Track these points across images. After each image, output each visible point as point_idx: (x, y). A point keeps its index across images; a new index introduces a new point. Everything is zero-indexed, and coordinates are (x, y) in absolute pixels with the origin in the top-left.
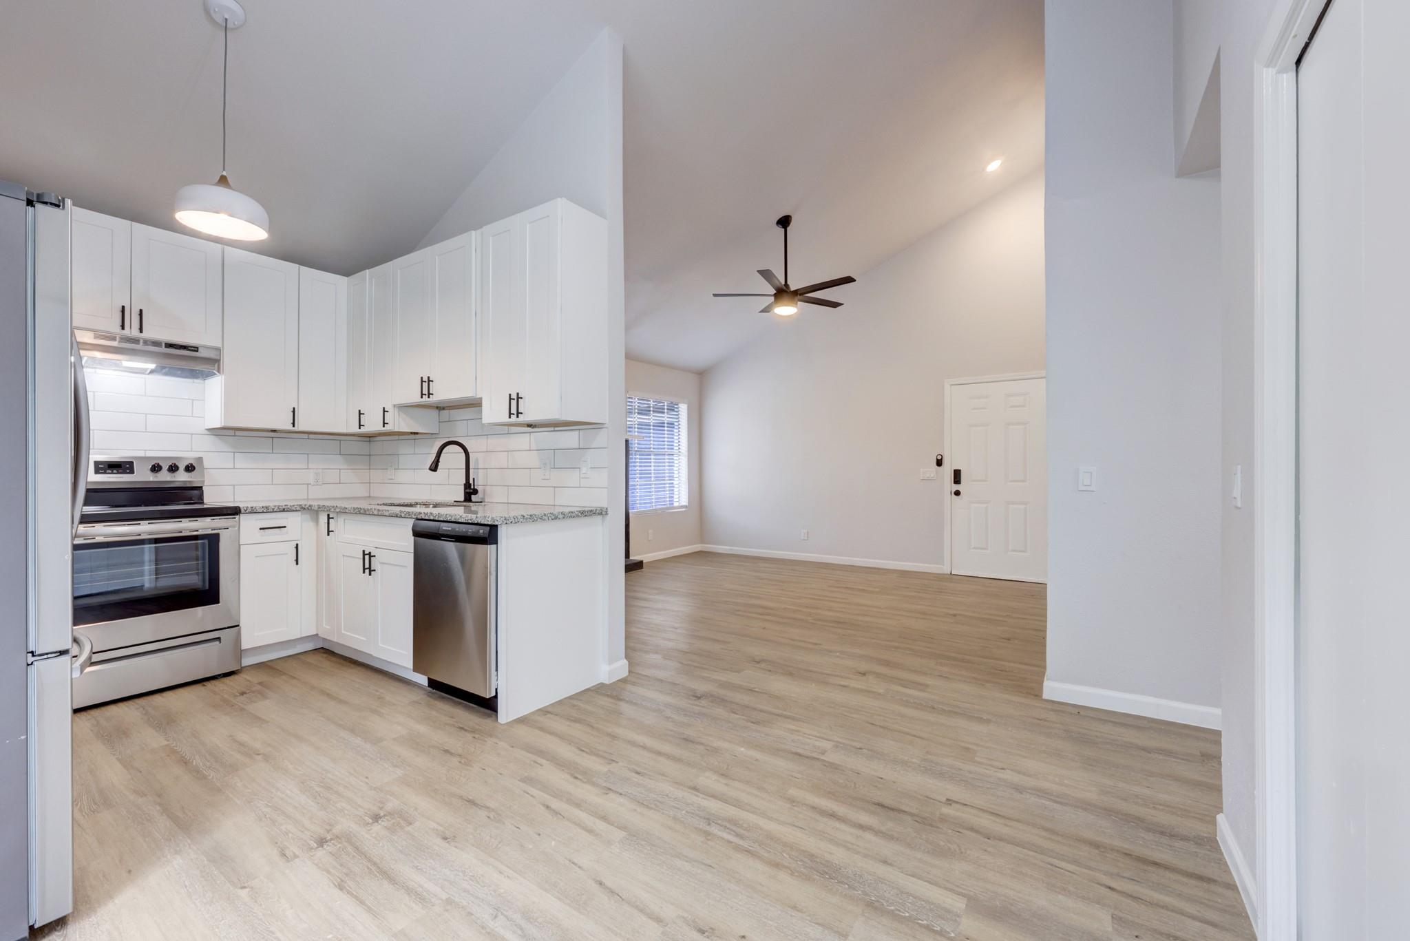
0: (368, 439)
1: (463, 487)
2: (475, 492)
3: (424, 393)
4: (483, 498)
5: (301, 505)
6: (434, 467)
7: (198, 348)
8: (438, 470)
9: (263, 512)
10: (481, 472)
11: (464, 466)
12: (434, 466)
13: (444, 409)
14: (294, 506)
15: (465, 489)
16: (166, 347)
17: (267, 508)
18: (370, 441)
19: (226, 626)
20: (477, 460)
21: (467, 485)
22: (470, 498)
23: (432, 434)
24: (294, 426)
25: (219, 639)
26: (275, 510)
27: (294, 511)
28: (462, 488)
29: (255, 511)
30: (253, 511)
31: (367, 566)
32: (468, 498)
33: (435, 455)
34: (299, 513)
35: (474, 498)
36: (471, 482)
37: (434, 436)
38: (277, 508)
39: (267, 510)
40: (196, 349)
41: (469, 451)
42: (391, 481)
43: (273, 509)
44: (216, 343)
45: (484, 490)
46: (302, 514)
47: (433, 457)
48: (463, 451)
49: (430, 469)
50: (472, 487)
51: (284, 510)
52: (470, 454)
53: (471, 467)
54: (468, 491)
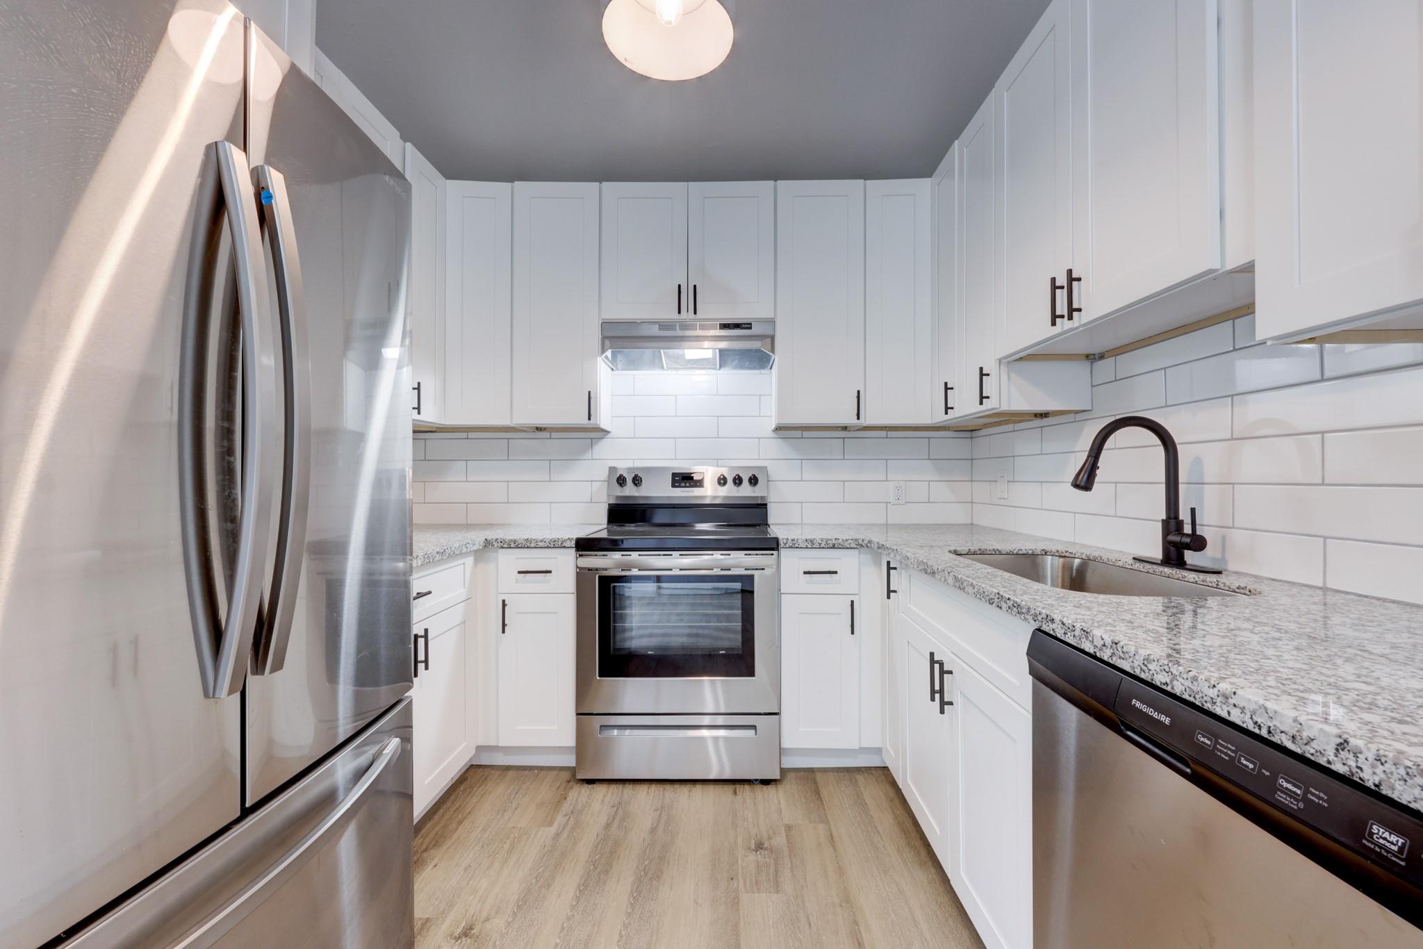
0: (968, 434)
1: (1159, 526)
2: (1198, 543)
3: (1058, 313)
4: (1223, 559)
5: (856, 540)
6: (1085, 480)
7: (751, 324)
8: (1095, 486)
9: (807, 548)
10: (1210, 493)
11: (1162, 477)
12: (1083, 478)
13: (1102, 356)
14: (847, 540)
15: (1166, 531)
16: (720, 329)
17: (812, 541)
18: (971, 438)
19: (762, 712)
20: (1198, 461)
21: (1172, 523)
22: (1181, 556)
23: (1076, 412)
24: (858, 418)
25: (754, 727)
26: (822, 546)
27: (848, 548)
28: (1158, 529)
29: (796, 545)
30: (794, 546)
31: (937, 687)
32: (1174, 555)
33: (1086, 454)
34: (855, 552)
35: (1190, 557)
36: (1184, 515)
37: (1079, 417)
38: (824, 543)
39: (812, 545)
40: (748, 326)
41: (1177, 440)
42: (1002, 502)
43: (820, 544)
44: (768, 314)
45: (1224, 539)
46: (859, 554)
47: (1080, 459)
48: (1158, 442)
49: (1076, 485)
50: (1187, 529)
51: (833, 547)
52: (1178, 446)
53: (1180, 480)
54: (1173, 538)
